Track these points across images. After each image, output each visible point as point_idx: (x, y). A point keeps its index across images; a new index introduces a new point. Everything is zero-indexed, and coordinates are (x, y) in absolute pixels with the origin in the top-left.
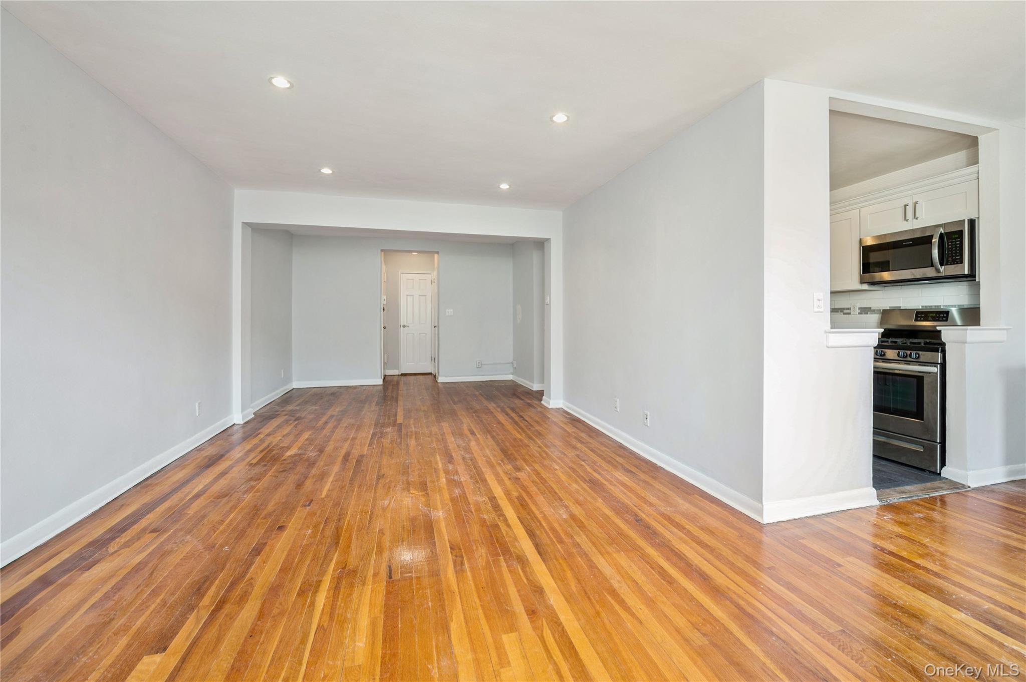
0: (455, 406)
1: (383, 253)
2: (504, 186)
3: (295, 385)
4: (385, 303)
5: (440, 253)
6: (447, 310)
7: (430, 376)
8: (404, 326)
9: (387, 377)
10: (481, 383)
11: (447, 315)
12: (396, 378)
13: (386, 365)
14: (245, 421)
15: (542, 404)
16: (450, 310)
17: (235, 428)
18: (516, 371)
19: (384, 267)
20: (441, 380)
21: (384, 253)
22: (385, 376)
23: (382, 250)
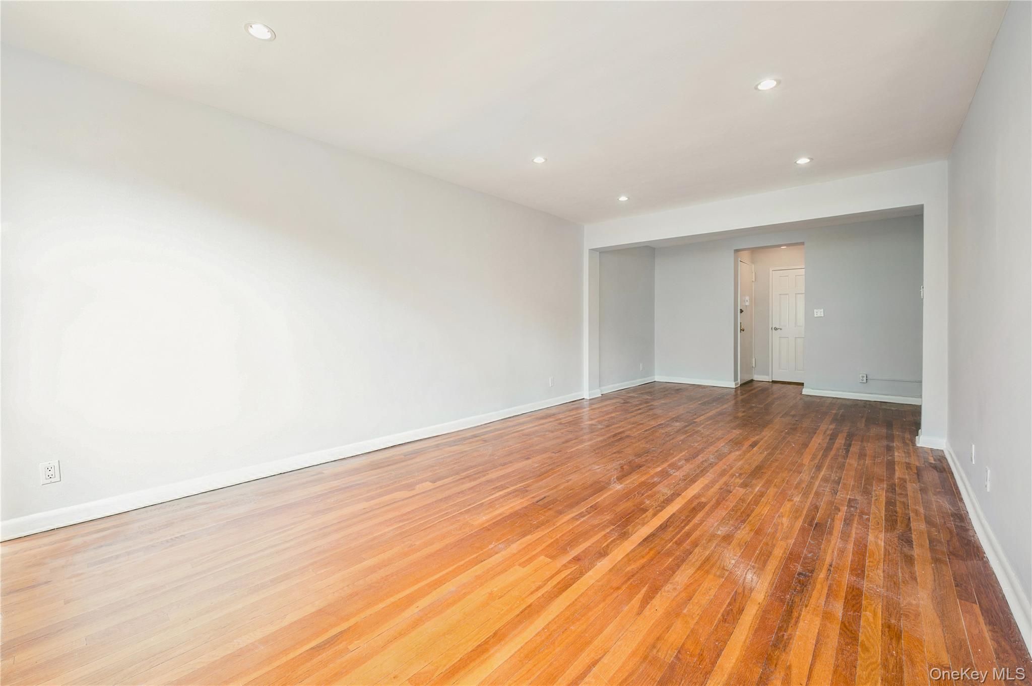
2: (803, 161)
3: (658, 378)
4: (747, 304)
5: (805, 244)
6: (815, 311)
8: (776, 329)
9: (753, 382)
11: (816, 316)
12: (767, 385)
13: (753, 369)
14: (591, 398)
16: (819, 311)
19: (751, 267)
20: (805, 391)
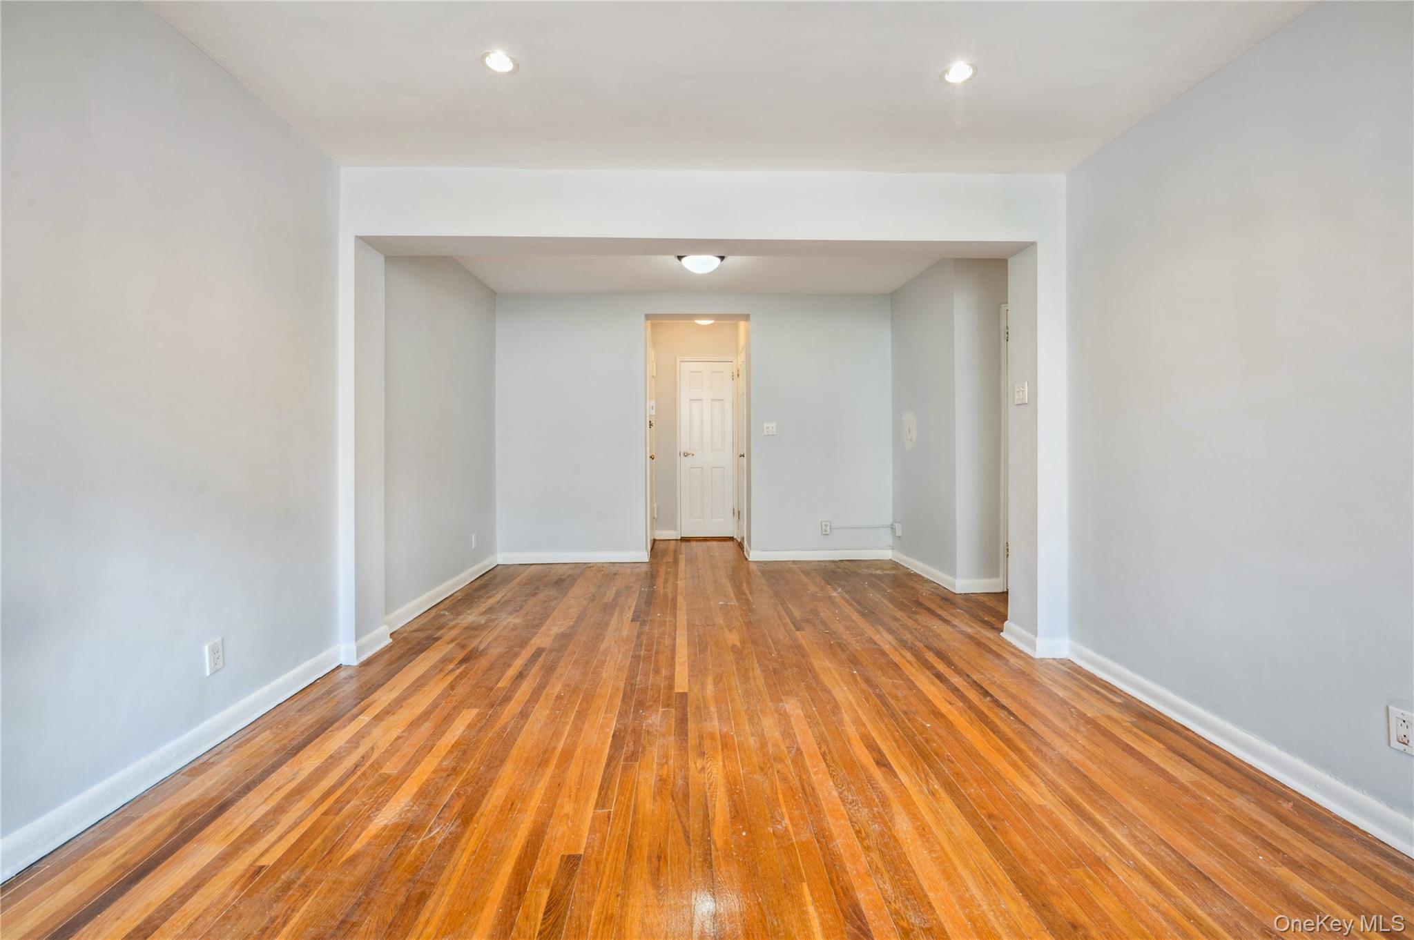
0: (798, 632)
1: (649, 322)
3: (503, 557)
4: (653, 412)
5: (751, 317)
6: (765, 425)
7: (730, 544)
8: (686, 455)
9: (657, 543)
10: (833, 566)
11: (766, 433)
12: (672, 545)
13: (655, 521)
14: (364, 657)
15: (1003, 640)
16: (770, 425)
17: (343, 674)
18: (900, 542)
19: (651, 353)
20: (755, 555)
21: (652, 324)
22: (654, 541)
23: (648, 317)
